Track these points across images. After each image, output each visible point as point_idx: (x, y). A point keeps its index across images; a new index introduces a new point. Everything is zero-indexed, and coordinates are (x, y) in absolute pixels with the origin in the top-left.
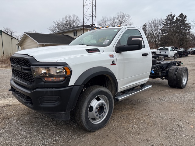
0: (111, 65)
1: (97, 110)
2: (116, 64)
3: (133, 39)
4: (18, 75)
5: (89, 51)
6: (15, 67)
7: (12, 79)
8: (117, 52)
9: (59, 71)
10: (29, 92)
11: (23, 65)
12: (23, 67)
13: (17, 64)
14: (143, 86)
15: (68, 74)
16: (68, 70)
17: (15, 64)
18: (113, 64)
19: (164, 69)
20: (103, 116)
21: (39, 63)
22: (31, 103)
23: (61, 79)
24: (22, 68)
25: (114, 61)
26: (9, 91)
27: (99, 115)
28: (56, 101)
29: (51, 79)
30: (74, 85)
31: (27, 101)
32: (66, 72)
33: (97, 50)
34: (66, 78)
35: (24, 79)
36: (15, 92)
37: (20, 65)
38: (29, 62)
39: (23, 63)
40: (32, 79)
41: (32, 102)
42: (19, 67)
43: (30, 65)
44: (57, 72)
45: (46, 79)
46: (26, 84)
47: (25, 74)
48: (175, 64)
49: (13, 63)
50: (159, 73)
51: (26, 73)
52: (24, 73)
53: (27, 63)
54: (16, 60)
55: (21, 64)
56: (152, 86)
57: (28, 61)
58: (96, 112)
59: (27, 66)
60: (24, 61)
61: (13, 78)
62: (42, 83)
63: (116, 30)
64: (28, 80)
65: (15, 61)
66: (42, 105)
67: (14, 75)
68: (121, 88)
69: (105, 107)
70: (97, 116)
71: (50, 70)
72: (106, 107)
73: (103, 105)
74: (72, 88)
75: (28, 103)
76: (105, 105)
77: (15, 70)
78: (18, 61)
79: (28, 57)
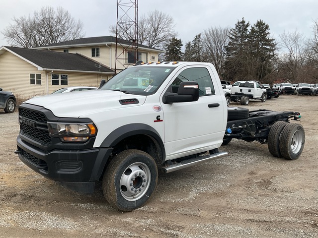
0: (155, 121)
1: (132, 182)
2: (162, 121)
3: (185, 86)
4: (28, 131)
5: (123, 102)
6: (26, 122)
7: (20, 137)
8: (165, 103)
9: (82, 130)
10: (44, 155)
11: (37, 120)
12: (37, 122)
13: (28, 118)
14: (213, 152)
15: (93, 133)
16: (93, 128)
17: (25, 116)
18: (158, 119)
19: (262, 126)
20: (140, 190)
21: (57, 119)
22: (46, 169)
23: (84, 139)
24: (35, 123)
25: (159, 116)
26: (15, 153)
27: (135, 189)
28: (77, 167)
29: (72, 139)
30: (100, 147)
31: (40, 166)
32: (90, 130)
33: (135, 101)
34: (90, 137)
35: (37, 137)
36: (23, 154)
37: (32, 119)
38: (44, 117)
39: (37, 117)
40: (47, 138)
41: (47, 167)
42: (31, 122)
43: (47, 120)
44: (80, 130)
45: (65, 139)
46: (40, 144)
47: (38, 131)
48: (288, 118)
49: (22, 115)
50: (252, 133)
51: (41, 130)
52: (37, 129)
53: (43, 118)
54: (28, 112)
55: (35, 118)
56: (227, 153)
57: (43, 115)
58: (131, 185)
59: (42, 121)
60: (38, 114)
61: (21, 135)
62: (60, 144)
63: (168, 71)
64: (42, 139)
65: (26, 113)
66: (59, 172)
67: (22, 131)
68: (170, 154)
69: (143, 179)
70: (132, 190)
71: (70, 127)
72: (146, 178)
73: (141, 176)
74: (98, 152)
75: (41, 169)
76: (143, 177)
77: (25, 125)
78: (30, 114)
79: (43, 111)
